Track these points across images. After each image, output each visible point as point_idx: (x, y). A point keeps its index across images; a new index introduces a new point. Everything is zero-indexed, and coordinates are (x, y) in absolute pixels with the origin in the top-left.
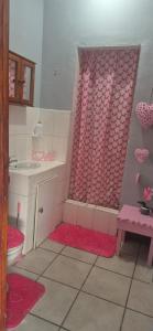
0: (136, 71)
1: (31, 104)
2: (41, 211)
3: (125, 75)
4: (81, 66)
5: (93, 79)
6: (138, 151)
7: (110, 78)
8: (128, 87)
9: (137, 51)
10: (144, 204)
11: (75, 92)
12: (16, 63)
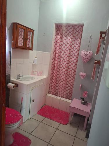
0: (81, 35)
1: (31, 49)
2: (33, 101)
3: (77, 37)
4: (56, 32)
5: (61, 38)
6: (81, 73)
7: (69, 38)
8: (78, 43)
9: (82, 26)
10: (83, 99)
11: (53, 44)
12: (24, 30)
